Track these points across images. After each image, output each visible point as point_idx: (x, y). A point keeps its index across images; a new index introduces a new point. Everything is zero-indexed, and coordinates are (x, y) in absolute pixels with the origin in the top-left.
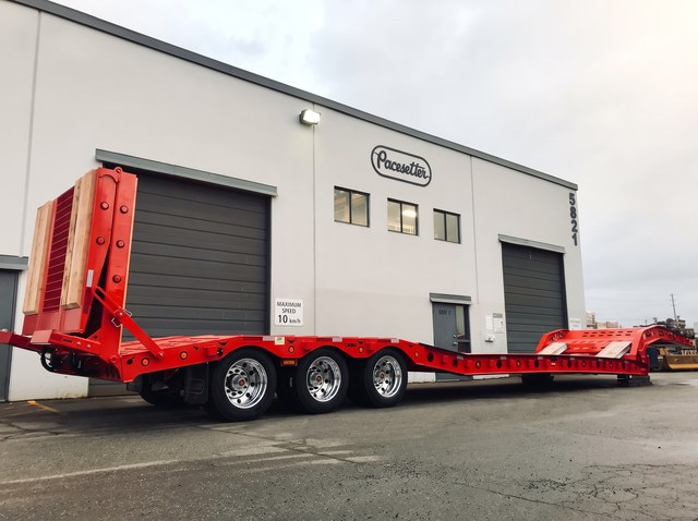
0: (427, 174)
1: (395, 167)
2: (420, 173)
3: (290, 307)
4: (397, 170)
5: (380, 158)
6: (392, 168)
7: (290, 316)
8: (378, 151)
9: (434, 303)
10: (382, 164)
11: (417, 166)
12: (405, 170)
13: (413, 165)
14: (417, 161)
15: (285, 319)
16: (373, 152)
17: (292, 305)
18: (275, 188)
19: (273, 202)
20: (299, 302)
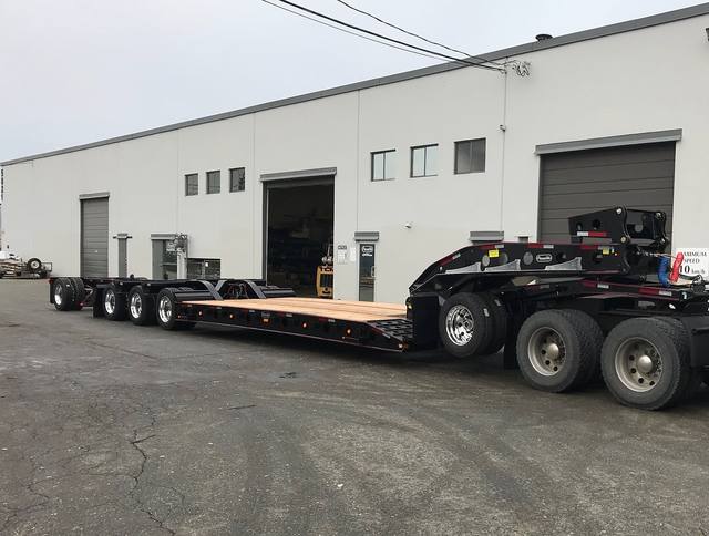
3: (693, 258)
7: (693, 266)
15: (688, 270)
18: (679, 132)
19: (677, 145)
20: (703, 251)
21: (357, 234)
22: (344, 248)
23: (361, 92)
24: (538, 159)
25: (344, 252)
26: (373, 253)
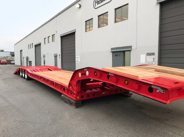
4: (101, 2)
6: (99, 3)
9: (113, 52)
15: (77, 61)
17: (78, 58)
20: (79, 57)
21: (43, 55)
25: (42, 59)
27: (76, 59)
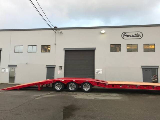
0: (141, 35)
1: (129, 36)
2: (138, 36)
3: (99, 71)
4: (130, 37)
5: (125, 35)
6: (128, 36)
7: (99, 72)
8: (124, 34)
9: (143, 68)
10: (125, 36)
11: (137, 34)
12: (133, 36)
13: (135, 34)
14: (137, 33)
15: (98, 73)
16: (122, 34)
18: (95, 48)
19: (95, 51)
20: (101, 69)
21: (9, 65)
22: (4, 69)
23: (12, 32)
24: (64, 51)
25: (4, 70)
26: (15, 70)
27: (96, 71)
